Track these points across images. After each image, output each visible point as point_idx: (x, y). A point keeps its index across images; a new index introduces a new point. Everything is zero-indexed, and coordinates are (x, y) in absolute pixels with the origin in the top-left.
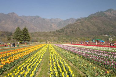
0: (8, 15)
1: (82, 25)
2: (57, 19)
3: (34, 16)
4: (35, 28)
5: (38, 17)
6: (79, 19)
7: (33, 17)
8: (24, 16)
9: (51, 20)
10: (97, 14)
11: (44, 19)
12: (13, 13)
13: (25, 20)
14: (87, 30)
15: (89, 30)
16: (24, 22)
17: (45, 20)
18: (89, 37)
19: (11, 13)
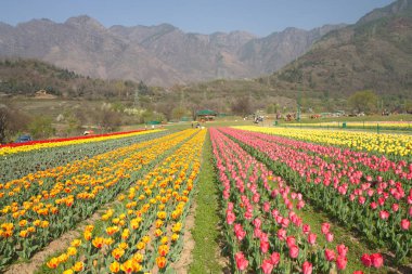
0: (68, 25)
1: (359, 52)
2: (237, 32)
3: (154, 26)
4: (165, 68)
5: (171, 28)
6: (333, 32)
7: (150, 28)
8: (119, 28)
9: (214, 36)
10: (394, 8)
11: (191, 35)
12: (86, 18)
13: (127, 42)
14: (383, 70)
15: (392, 69)
16: (124, 47)
17: (196, 39)
18: (400, 97)
19: (78, 19)
